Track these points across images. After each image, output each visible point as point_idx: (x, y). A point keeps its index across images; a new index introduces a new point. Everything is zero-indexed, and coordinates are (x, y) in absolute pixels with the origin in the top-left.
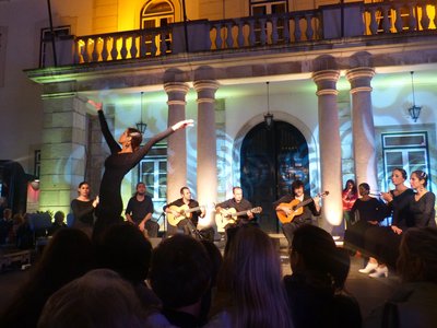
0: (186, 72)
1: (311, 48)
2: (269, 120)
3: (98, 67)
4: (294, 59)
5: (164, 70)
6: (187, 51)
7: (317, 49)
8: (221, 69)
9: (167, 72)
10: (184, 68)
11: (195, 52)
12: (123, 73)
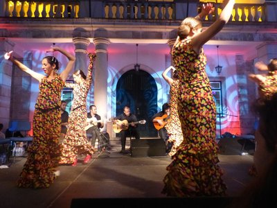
0: (89, 31)
1: (170, 24)
2: (137, 68)
3: (25, 21)
4: (158, 30)
5: (73, 29)
6: (90, 17)
7: (173, 25)
8: (113, 32)
9: (75, 30)
10: (87, 28)
11: (96, 18)
12: (44, 27)
